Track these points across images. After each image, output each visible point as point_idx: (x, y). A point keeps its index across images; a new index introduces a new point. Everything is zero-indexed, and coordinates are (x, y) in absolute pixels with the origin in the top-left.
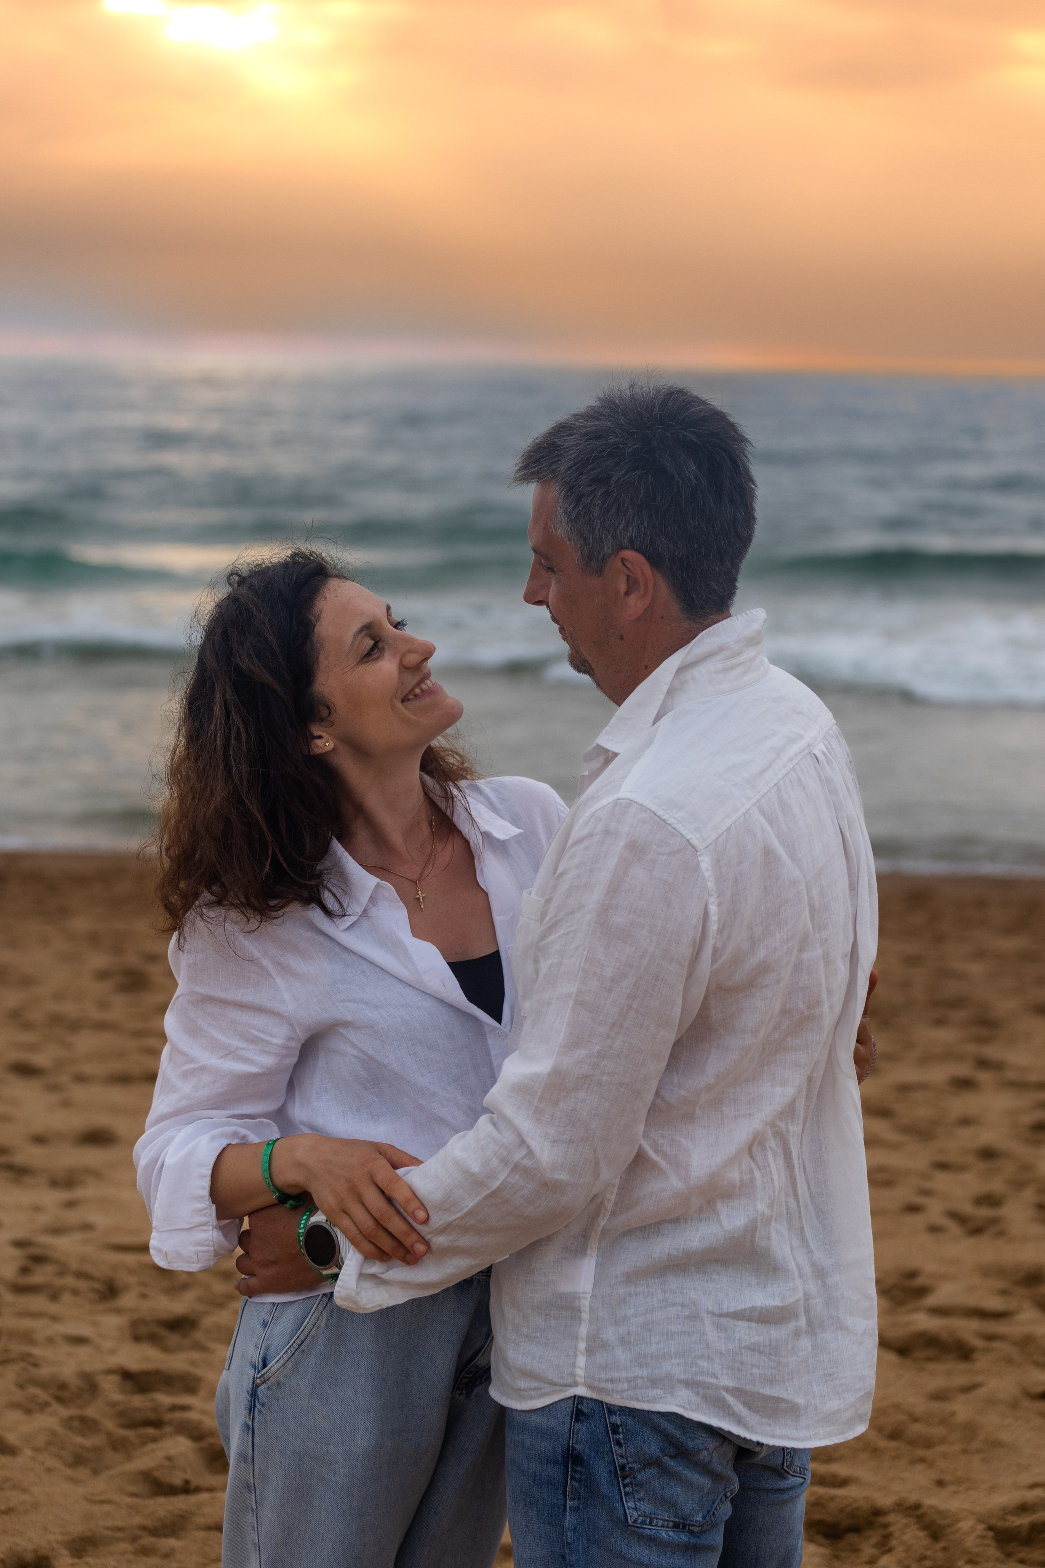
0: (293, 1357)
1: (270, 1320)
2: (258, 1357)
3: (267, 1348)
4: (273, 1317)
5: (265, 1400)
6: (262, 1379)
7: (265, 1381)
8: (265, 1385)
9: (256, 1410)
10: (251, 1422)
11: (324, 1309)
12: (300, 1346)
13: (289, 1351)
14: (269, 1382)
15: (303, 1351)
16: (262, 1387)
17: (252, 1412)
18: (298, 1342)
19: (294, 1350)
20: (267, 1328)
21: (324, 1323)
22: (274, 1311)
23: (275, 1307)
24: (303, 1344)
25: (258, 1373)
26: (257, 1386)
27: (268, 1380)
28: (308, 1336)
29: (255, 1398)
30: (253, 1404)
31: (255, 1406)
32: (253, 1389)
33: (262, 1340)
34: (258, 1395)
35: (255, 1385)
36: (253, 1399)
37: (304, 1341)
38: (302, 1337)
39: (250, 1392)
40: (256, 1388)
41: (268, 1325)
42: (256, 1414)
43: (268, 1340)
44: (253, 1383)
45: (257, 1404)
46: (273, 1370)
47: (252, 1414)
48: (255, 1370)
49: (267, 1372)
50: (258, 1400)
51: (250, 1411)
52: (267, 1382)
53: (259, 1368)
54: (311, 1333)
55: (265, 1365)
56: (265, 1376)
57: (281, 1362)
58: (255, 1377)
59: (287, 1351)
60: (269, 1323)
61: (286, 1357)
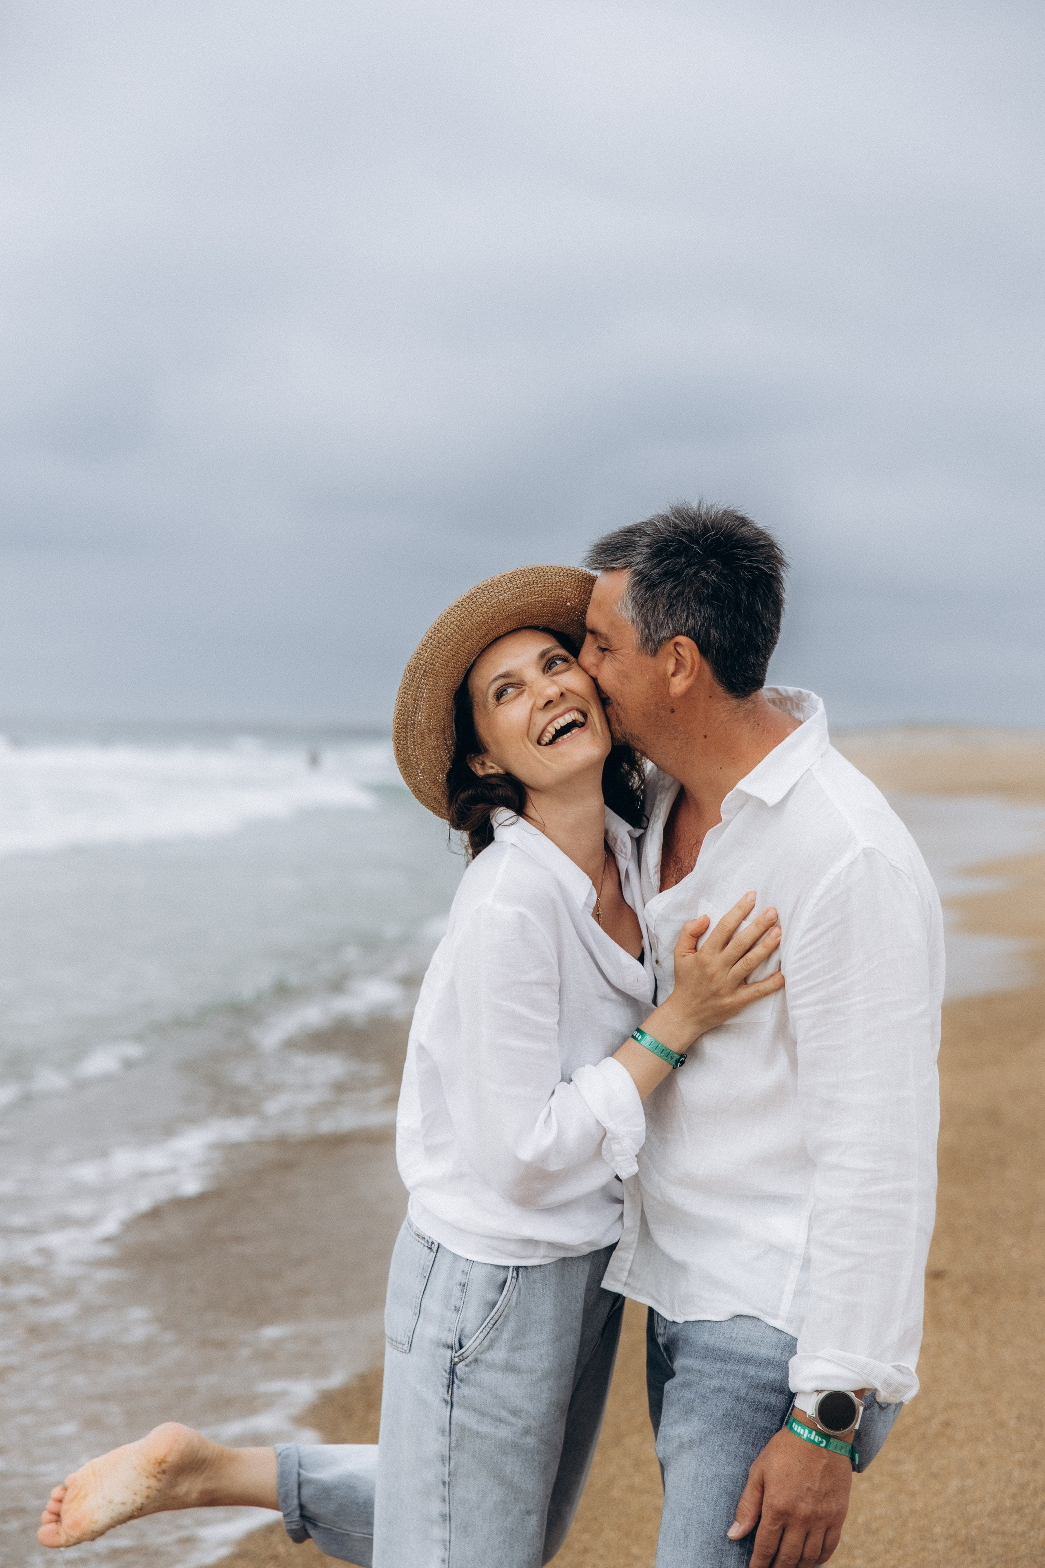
0: (488, 1336)
1: (462, 1306)
2: (454, 1339)
3: (462, 1330)
4: (464, 1303)
5: (463, 1376)
6: (461, 1357)
7: (463, 1360)
8: (463, 1363)
9: (455, 1386)
10: (450, 1398)
11: (514, 1290)
12: (494, 1325)
13: (484, 1331)
14: (467, 1361)
15: (497, 1329)
16: (461, 1365)
17: (451, 1388)
18: (493, 1322)
19: (489, 1329)
20: (460, 1312)
21: (514, 1302)
22: (463, 1297)
23: (464, 1293)
24: (497, 1323)
25: (456, 1352)
26: (456, 1364)
27: (466, 1358)
28: (501, 1316)
29: (453, 1376)
30: (451, 1381)
31: (453, 1382)
32: (451, 1367)
33: (456, 1324)
34: (456, 1373)
35: (453, 1363)
36: (451, 1376)
37: (497, 1321)
38: (496, 1317)
39: (448, 1371)
40: (454, 1366)
41: (460, 1310)
42: (455, 1390)
43: (462, 1323)
44: (451, 1362)
45: (455, 1380)
46: (471, 1350)
47: (450, 1391)
48: (452, 1350)
49: (465, 1351)
50: (457, 1377)
51: (449, 1387)
52: (466, 1360)
53: (456, 1348)
54: (504, 1313)
55: (461, 1347)
56: (464, 1355)
57: (478, 1341)
58: (453, 1356)
59: (482, 1331)
60: (461, 1308)
61: (482, 1336)
